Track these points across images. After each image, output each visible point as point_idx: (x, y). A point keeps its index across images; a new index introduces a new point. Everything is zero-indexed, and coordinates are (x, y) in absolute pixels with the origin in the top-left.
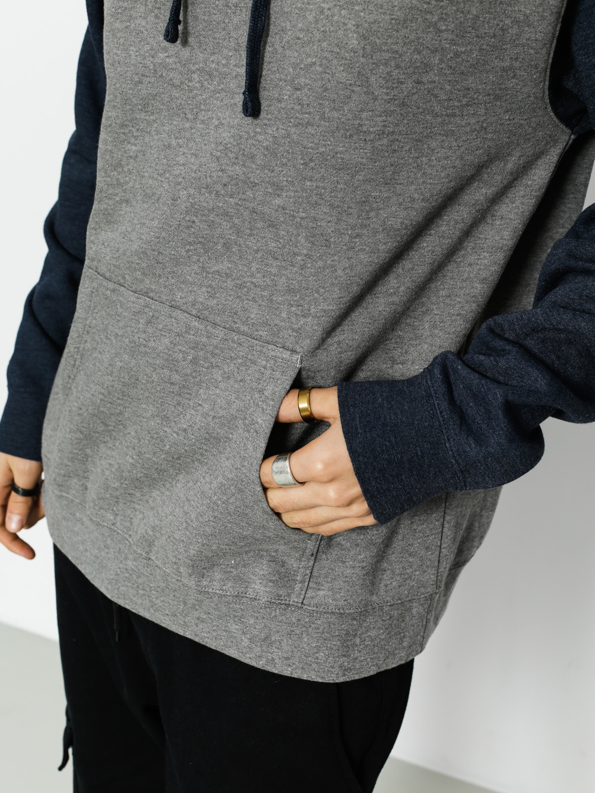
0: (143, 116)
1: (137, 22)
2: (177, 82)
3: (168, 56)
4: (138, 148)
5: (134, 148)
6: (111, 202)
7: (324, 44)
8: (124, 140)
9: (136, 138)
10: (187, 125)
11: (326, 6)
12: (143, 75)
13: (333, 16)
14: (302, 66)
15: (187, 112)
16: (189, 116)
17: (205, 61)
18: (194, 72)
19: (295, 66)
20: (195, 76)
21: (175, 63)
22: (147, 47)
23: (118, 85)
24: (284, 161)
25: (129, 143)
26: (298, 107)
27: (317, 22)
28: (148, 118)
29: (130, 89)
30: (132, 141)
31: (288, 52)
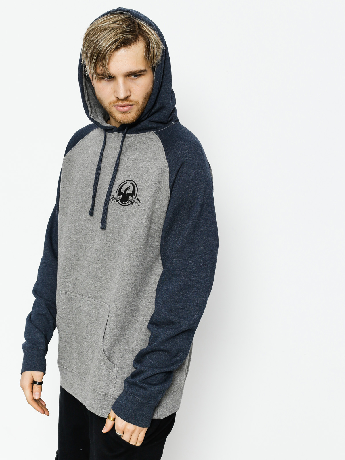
0: (76, 243)
1: (74, 217)
2: (86, 233)
3: (83, 226)
4: (75, 253)
5: (74, 253)
6: (68, 270)
7: (119, 221)
8: (71, 251)
9: (74, 250)
10: (89, 245)
11: (119, 211)
12: (77, 232)
13: (120, 214)
14: (114, 227)
15: (89, 241)
16: (89, 242)
17: (92, 227)
18: (89, 230)
19: (112, 227)
20: (90, 231)
21: (85, 228)
22: (77, 224)
23: (70, 235)
24: (112, 253)
25: (72, 252)
26: (114, 238)
27: (117, 215)
28: (77, 244)
29: (73, 236)
30: (73, 251)
31: (110, 224)
